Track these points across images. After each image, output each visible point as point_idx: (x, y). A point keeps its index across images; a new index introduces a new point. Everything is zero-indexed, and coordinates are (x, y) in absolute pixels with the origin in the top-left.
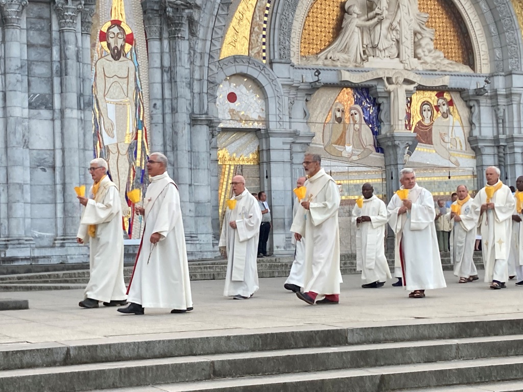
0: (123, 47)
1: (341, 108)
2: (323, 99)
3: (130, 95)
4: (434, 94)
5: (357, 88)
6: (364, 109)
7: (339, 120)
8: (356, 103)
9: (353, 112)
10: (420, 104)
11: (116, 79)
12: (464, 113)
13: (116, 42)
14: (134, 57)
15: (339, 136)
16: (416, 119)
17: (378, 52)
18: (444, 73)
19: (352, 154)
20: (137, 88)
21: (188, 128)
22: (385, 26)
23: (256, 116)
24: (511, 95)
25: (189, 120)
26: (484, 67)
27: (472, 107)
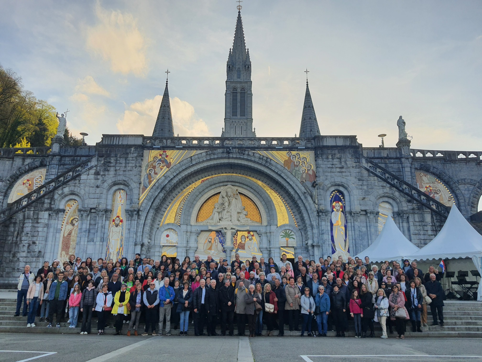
0: (119, 223)
1: (211, 238)
2: (205, 235)
3: (120, 237)
4: (246, 232)
5: (217, 231)
6: (219, 238)
7: (210, 242)
8: (216, 236)
9: (215, 239)
10: (241, 236)
11: (116, 232)
12: (258, 239)
13: (117, 222)
14: (122, 226)
15: (209, 247)
16: (239, 241)
17: (223, 220)
18: (248, 225)
19: (214, 253)
20: (122, 235)
21: (133, 246)
22: (225, 211)
23: (175, 241)
24: (270, 233)
25: (134, 244)
26: (265, 223)
27: (260, 237)
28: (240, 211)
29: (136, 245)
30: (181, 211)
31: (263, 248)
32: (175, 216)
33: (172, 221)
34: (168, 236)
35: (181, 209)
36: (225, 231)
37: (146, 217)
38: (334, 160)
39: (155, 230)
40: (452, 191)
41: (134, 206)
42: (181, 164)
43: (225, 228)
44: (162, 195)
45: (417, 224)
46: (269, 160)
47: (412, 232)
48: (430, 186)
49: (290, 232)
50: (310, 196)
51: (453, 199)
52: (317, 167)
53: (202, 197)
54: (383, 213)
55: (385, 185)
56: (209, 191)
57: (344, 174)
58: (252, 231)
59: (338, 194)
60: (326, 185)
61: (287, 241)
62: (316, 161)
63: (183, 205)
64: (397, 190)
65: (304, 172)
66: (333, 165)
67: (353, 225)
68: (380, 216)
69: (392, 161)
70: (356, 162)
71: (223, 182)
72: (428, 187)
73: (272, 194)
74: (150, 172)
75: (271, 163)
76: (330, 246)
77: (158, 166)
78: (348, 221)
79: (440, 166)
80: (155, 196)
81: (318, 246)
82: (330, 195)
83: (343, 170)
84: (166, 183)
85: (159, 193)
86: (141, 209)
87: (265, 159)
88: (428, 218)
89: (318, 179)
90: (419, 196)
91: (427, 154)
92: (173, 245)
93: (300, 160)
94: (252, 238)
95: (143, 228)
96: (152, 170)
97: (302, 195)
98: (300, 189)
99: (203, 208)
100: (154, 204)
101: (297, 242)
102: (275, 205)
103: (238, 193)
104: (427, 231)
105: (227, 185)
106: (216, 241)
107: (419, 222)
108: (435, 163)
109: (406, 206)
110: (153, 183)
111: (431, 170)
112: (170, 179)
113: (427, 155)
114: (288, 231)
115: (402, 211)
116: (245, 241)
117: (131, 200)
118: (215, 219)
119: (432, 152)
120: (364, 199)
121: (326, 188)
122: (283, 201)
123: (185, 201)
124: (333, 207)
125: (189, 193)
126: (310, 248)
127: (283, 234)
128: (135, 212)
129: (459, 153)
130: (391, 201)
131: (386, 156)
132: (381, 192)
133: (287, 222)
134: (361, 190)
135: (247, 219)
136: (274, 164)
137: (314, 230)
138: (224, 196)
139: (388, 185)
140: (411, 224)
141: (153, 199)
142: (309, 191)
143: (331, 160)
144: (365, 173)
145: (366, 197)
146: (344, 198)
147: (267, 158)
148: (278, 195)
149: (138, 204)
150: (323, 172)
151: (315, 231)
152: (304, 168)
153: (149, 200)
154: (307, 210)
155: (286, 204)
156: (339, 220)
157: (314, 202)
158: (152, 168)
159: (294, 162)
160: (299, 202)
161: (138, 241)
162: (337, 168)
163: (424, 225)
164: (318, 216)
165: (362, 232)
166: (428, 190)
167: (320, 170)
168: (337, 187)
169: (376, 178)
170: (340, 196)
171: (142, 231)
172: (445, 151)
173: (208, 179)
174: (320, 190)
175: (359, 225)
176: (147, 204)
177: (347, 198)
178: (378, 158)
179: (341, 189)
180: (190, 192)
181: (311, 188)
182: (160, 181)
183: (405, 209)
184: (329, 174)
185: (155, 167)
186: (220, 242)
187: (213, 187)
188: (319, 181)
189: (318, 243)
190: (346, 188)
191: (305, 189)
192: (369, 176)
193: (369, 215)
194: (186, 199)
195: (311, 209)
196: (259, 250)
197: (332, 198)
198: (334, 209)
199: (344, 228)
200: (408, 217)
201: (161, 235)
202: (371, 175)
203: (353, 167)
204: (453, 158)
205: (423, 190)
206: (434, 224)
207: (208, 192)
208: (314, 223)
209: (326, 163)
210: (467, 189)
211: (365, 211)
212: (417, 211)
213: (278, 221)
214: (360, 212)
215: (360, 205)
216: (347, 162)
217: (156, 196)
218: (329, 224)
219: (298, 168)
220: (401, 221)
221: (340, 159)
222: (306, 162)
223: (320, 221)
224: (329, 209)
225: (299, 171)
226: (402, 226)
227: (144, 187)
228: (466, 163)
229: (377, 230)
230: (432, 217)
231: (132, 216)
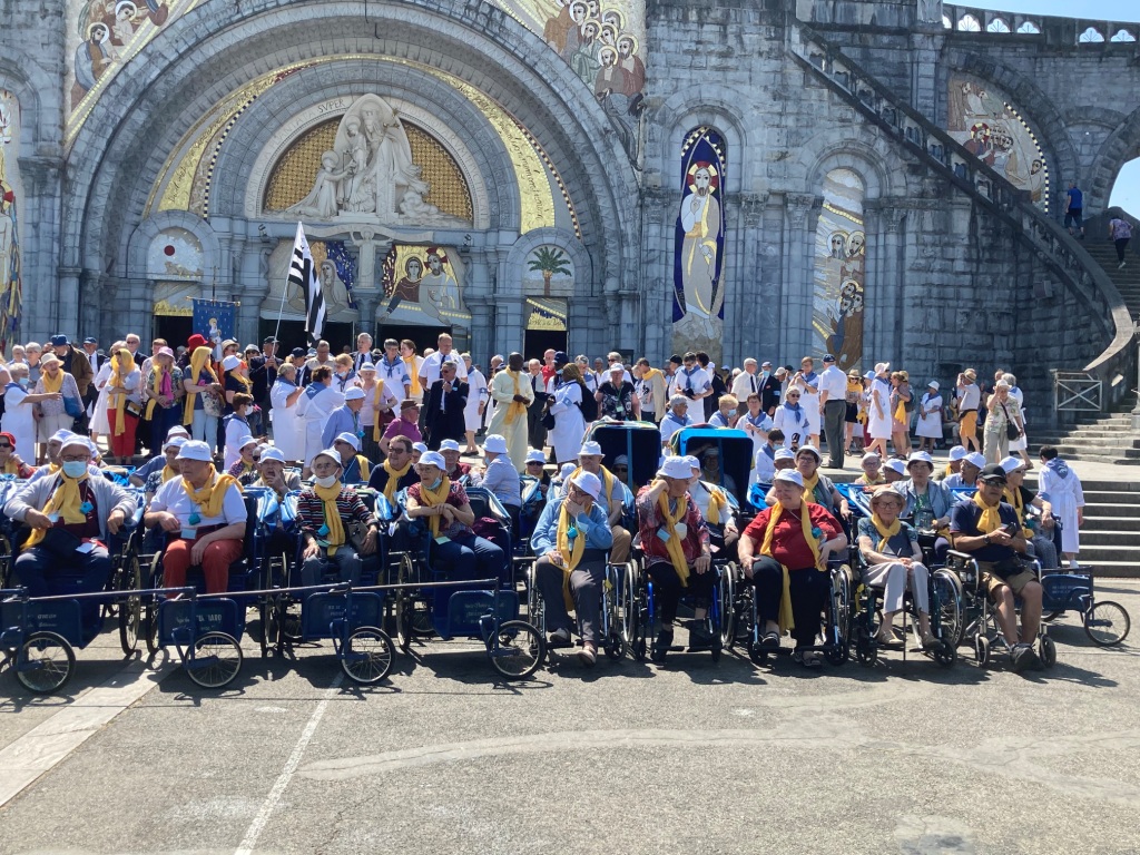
0: (1, 204)
3: (7, 249)
4: (423, 250)
5: (330, 243)
6: (338, 264)
8: (328, 258)
9: (325, 266)
10: (405, 260)
12: (461, 269)
14: (12, 212)
16: (400, 274)
17: (351, 206)
18: (428, 228)
20: (14, 242)
21: (54, 279)
22: (357, 180)
23: (193, 269)
24: (497, 252)
25: (54, 273)
26: (482, 222)
27: (466, 264)
28: (403, 182)
29: (61, 274)
30: (210, 174)
31: (472, 299)
32: (192, 188)
33: (182, 202)
34: (170, 251)
35: (212, 167)
36: (357, 243)
37: (92, 187)
38: (706, 28)
39: (127, 230)
40: (1047, 145)
41: (46, 149)
42: (203, 13)
43: (355, 233)
44: (140, 117)
45: (928, 238)
46: (497, 15)
47: (908, 263)
48: (985, 126)
49: (557, 253)
50: (622, 142)
51: (1045, 168)
52: (650, 49)
53: (281, 130)
54: (835, 203)
55: (849, 116)
56: (303, 109)
57: (731, 75)
58: (442, 246)
59: (708, 138)
60: (674, 107)
61: (547, 280)
62: (648, 26)
63: (216, 154)
64: (883, 134)
65: (607, 61)
66: (699, 42)
67: (741, 237)
68: (823, 211)
69: (886, 39)
70: (770, 39)
71: (350, 83)
72: (980, 129)
73: (507, 132)
74: (97, 37)
75: (504, 28)
76: (670, 298)
77: (123, 15)
78: (730, 225)
79: (1023, 66)
80: (118, 120)
81: (634, 298)
82: (685, 141)
83: (731, 62)
84: (153, 76)
85: (131, 110)
86: (73, 160)
87: (487, 10)
88: (961, 222)
89: (648, 88)
90: (947, 154)
91: (991, 22)
92: (188, 278)
93: (597, 22)
94: (441, 269)
95: (84, 224)
96: (103, 29)
97: (598, 137)
98: (592, 119)
99: (285, 167)
100: (116, 147)
101: (576, 284)
102: (516, 168)
103: (399, 122)
104: (953, 260)
105: (363, 94)
106: (329, 272)
107: (935, 232)
108: (1011, 54)
109: (902, 185)
110: (108, 75)
111: (997, 75)
112: (167, 63)
113: (990, 28)
114: (550, 250)
115: (890, 199)
116: (419, 275)
117: (37, 128)
118: (322, 202)
119: (1010, 19)
120: (783, 156)
121: (671, 119)
122: (542, 153)
123: (222, 140)
124: (689, 180)
125: (237, 116)
126: (609, 303)
127: (536, 259)
128: (52, 171)
129: (1084, 25)
130: (862, 166)
131: (867, 22)
132: (835, 138)
133: (549, 220)
134: (778, 130)
135: (426, 208)
136: (515, 30)
137: (625, 249)
138: (354, 129)
139: (860, 118)
140: (911, 238)
141: (110, 131)
142: (619, 127)
143: (694, 27)
144: (795, 75)
145: (791, 150)
146: (724, 153)
147: (492, 8)
148: (526, 133)
149: (62, 143)
150: (668, 64)
151: (630, 252)
152: (607, 50)
153: (99, 131)
154: (609, 188)
155: (550, 166)
156: (704, 223)
157: (634, 163)
158: (103, 21)
159: (580, 28)
160: (587, 160)
161: (68, 261)
162: (710, 53)
163: (947, 244)
164: (641, 206)
165: (765, 258)
166: (979, 136)
167: (659, 57)
168: (705, 117)
169: (826, 91)
170: (715, 145)
171: (79, 232)
172: (1045, 18)
173: (299, 69)
174: (654, 125)
175: (760, 239)
176: (90, 144)
177: (732, 152)
178: (843, 28)
179: (720, 124)
180: (239, 113)
181: (626, 117)
182: (132, 70)
183: (900, 192)
184: (685, 75)
185: (114, 17)
186: (342, 277)
187: (316, 97)
188: (652, 93)
189: (635, 289)
190: (733, 121)
191: (610, 119)
192: (806, 84)
193: (791, 207)
194: (225, 134)
195: (621, 184)
196: (462, 303)
197: (688, 152)
198: (693, 188)
199: (713, 245)
200: (904, 219)
201: (147, 249)
202: (813, 81)
203: (760, 54)
204: (1065, 40)
205: (960, 138)
206: (974, 241)
207: (297, 112)
208: (629, 229)
209: (677, 35)
210: (1090, 141)
211: (783, 195)
212: (931, 202)
213: (524, 217)
214: (766, 199)
215: (770, 177)
216: (746, 38)
217: (123, 121)
218: (672, 232)
219: (590, 47)
220: (881, 231)
221: (723, 24)
222: (615, 30)
223: (645, 221)
224: (676, 183)
225: (591, 58)
226: (885, 246)
227: (78, 86)
228: (1101, 58)
229: (811, 254)
230: (973, 221)
231: (43, 182)
